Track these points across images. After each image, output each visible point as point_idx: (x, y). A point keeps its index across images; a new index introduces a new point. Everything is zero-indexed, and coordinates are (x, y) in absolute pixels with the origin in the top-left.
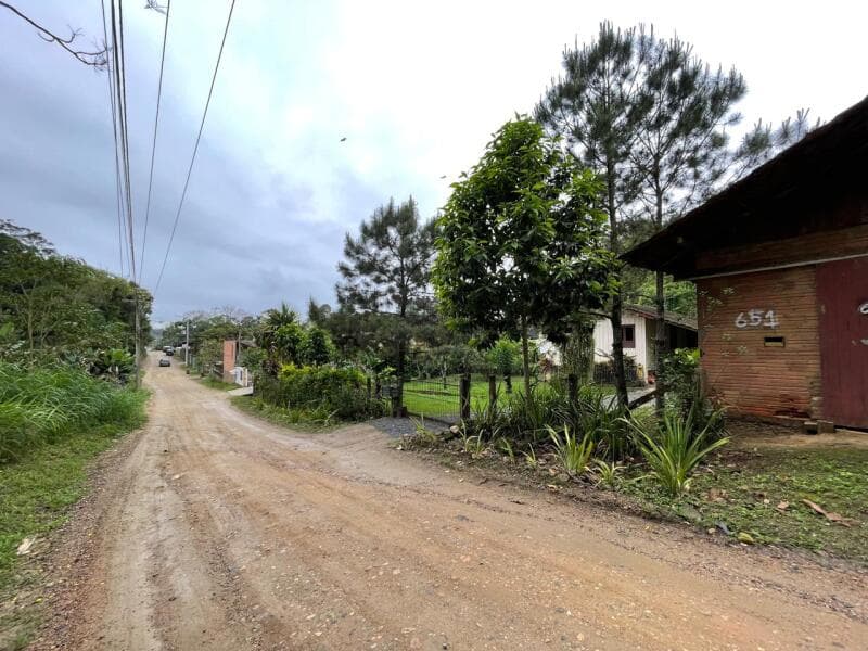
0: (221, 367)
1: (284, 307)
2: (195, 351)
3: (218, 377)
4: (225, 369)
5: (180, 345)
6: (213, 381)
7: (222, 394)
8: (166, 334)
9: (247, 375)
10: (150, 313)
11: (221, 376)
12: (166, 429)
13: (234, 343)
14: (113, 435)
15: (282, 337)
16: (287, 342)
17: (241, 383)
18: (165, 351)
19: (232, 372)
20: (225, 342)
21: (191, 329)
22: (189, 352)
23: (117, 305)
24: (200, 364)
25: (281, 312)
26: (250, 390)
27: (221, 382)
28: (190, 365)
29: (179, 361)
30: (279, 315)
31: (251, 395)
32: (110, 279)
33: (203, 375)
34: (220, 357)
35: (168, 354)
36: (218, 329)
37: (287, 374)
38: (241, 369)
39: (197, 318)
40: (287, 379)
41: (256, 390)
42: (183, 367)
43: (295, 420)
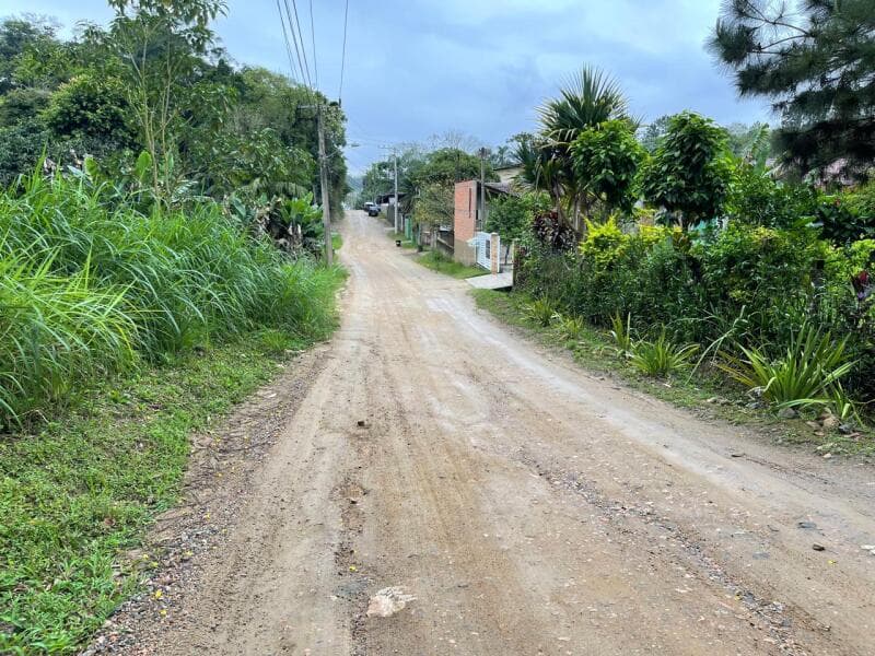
0: (450, 235)
1: (587, 84)
2: (407, 210)
3: (444, 253)
4: (458, 236)
5: (386, 200)
6: (438, 258)
7: (458, 285)
8: (368, 182)
9: (497, 248)
10: (344, 144)
11: (451, 251)
12: (365, 349)
13: (472, 185)
14: (278, 354)
15: (588, 156)
16: (600, 166)
17: (487, 264)
18: (366, 210)
19: (471, 242)
20: (457, 186)
21: (400, 174)
22: (399, 210)
23: (302, 133)
24: (416, 229)
25: (580, 95)
26: (507, 279)
27: (450, 261)
28: (401, 232)
29: (388, 226)
30: (575, 103)
31: (508, 289)
32: (291, 90)
33: (421, 249)
34: (448, 214)
35: (370, 215)
36: (443, 163)
37: (601, 243)
38: (488, 236)
39: (407, 155)
40: (604, 257)
41: (520, 280)
42: (391, 235)
43: (658, 372)
